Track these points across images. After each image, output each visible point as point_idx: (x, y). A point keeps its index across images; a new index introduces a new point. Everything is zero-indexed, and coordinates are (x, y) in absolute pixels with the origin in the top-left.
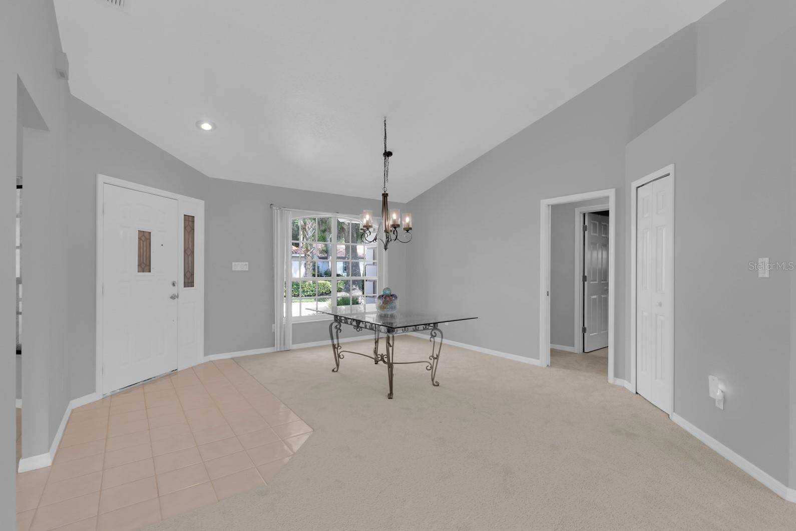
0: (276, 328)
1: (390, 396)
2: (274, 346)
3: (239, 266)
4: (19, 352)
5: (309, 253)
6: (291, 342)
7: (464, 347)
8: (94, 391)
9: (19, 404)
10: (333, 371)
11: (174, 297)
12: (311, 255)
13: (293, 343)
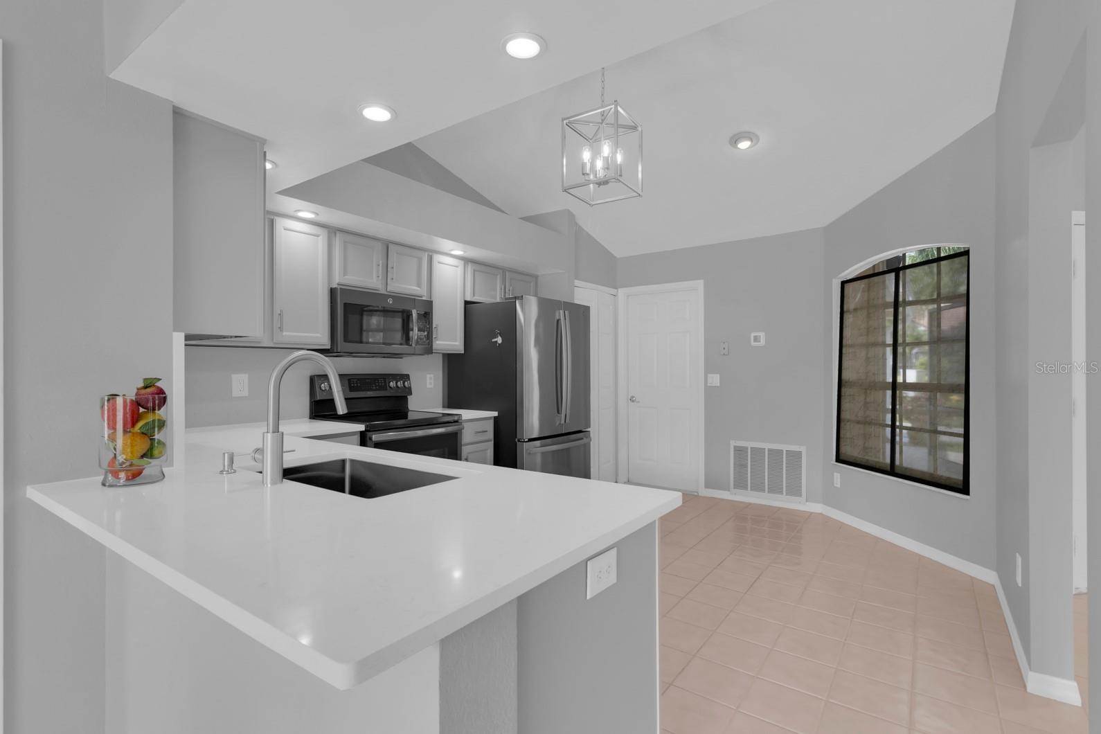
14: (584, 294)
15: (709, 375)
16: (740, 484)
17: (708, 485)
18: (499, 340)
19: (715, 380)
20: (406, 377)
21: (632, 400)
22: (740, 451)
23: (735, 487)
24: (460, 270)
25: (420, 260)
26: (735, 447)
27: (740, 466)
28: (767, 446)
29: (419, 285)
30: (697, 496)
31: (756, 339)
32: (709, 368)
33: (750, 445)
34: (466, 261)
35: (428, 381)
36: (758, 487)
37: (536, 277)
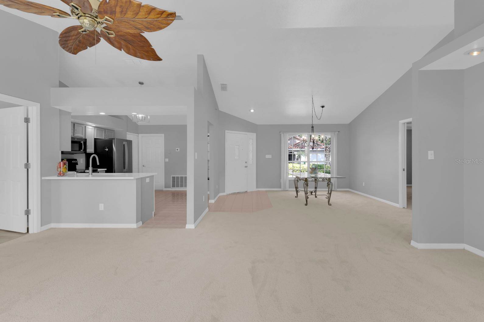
0: (282, 181)
1: (306, 205)
2: (281, 188)
3: (268, 156)
4: (208, 179)
5: (327, 149)
6: (288, 187)
7: (367, 196)
8: (225, 192)
9: (208, 193)
10: (296, 197)
11: (246, 167)
12: (329, 150)
13: (289, 188)
14: (130, 136)
15: (166, 159)
16: (174, 186)
17: (165, 187)
18: (107, 150)
19: (167, 160)
20: (76, 160)
21: (143, 166)
22: (174, 178)
23: (172, 187)
24: (93, 130)
25: (83, 127)
26: (172, 177)
27: (174, 181)
28: (180, 176)
29: (82, 134)
30: (163, 191)
31: (177, 150)
32: (166, 157)
33: (176, 176)
34: (95, 127)
35: (81, 161)
36: (178, 186)
37: (114, 131)
